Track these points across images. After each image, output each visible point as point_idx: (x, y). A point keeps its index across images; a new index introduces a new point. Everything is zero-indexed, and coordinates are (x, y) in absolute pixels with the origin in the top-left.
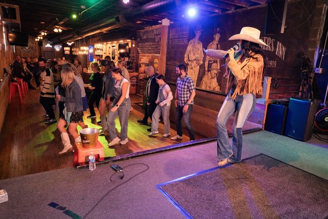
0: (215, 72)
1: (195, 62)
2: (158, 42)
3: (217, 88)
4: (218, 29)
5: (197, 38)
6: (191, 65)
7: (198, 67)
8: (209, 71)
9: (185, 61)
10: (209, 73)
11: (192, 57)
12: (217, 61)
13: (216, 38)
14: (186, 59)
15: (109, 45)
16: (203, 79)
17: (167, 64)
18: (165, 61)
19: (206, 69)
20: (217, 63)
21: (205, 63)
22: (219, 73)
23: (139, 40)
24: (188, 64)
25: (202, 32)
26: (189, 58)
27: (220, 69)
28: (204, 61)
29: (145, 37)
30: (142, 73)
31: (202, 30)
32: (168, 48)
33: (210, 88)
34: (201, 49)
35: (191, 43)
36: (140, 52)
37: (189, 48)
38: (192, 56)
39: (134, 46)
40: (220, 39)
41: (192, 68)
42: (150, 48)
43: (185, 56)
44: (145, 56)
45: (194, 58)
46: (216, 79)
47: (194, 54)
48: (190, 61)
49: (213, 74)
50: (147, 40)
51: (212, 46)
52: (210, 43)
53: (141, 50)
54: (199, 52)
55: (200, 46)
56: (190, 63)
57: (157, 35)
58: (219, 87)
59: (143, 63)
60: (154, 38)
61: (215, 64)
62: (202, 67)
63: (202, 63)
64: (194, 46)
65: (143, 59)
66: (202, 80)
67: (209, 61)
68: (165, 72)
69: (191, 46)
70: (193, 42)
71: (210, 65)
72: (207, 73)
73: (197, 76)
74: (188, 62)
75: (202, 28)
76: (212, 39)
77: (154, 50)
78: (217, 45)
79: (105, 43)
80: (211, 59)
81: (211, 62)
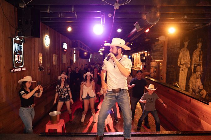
0: (199, 73)
1: (185, 65)
2: (162, 51)
3: (201, 87)
4: (200, 39)
5: (186, 47)
6: (182, 68)
7: (187, 69)
8: (195, 72)
9: (178, 64)
10: (195, 74)
11: (183, 62)
12: (200, 64)
13: (199, 46)
14: (179, 63)
15: (138, 55)
16: (191, 79)
17: (167, 67)
18: (166, 65)
19: (193, 71)
20: (200, 66)
21: (192, 66)
22: (202, 74)
23: (152, 51)
24: (180, 67)
25: (189, 43)
26: (180, 62)
27: (203, 71)
28: (191, 64)
29: (155, 49)
30: (152, 73)
31: (189, 41)
32: (168, 56)
33: (195, 86)
34: (189, 55)
35: (182, 51)
36: (152, 59)
37: (181, 55)
38: (182, 60)
39: (149, 55)
40: (202, 46)
41: (183, 70)
42: (157, 56)
43: (178, 61)
44: (155, 61)
45: (184, 62)
46: (200, 79)
47: (184, 60)
48: (181, 64)
49: (198, 75)
50: (156, 51)
51: (196, 52)
52: (195, 50)
53: (153, 57)
54: (187, 58)
55: (188, 54)
56: (181, 66)
57: (161, 47)
58: (202, 86)
59: (152, 67)
60: (160, 49)
61: (199, 67)
62: (190, 69)
63: (189, 66)
64: (184, 54)
65: (152, 64)
66: (189, 79)
67: (195, 64)
68: (166, 73)
69: (182, 54)
70: (183, 50)
71: (195, 68)
72: (193, 74)
73: (186, 76)
74: (180, 65)
75: (189, 40)
76: (196, 47)
77: (159, 57)
78: (200, 51)
79: (135, 54)
80: (196, 63)
81: (196, 66)
